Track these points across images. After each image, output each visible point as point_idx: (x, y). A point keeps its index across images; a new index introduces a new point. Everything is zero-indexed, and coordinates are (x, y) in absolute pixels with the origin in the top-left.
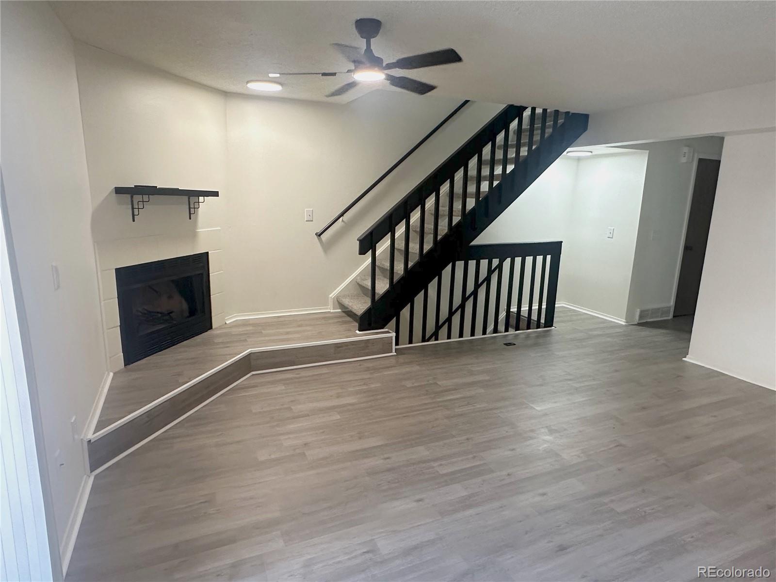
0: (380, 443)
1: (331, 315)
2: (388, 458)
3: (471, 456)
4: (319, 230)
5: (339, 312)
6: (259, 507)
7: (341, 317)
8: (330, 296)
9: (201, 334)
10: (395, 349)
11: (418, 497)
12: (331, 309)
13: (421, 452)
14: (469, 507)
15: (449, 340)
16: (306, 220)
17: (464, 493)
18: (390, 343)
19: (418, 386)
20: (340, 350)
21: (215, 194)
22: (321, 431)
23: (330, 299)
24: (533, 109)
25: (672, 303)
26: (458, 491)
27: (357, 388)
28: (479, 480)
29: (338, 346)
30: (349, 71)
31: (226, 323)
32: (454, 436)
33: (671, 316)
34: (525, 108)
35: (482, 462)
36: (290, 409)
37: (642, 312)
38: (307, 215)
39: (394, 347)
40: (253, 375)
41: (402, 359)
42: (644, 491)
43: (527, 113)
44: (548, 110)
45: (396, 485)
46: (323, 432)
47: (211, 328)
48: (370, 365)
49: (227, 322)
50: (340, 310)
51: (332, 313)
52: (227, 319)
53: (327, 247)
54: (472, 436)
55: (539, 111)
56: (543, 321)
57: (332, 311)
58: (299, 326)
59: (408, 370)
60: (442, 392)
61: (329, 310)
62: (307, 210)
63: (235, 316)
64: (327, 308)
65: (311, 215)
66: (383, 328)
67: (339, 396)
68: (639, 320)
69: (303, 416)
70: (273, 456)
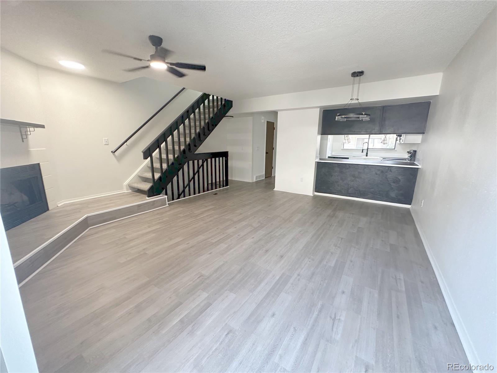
0: (181, 239)
1: (125, 194)
2: (189, 243)
3: (222, 233)
4: (114, 150)
5: (131, 192)
6: (134, 280)
7: (131, 194)
8: (124, 184)
9: (42, 213)
10: (168, 204)
11: (210, 252)
12: (126, 191)
13: (201, 237)
14: (231, 249)
15: (190, 197)
16: (104, 144)
17: (226, 246)
18: (165, 201)
19: (186, 215)
20: (140, 208)
21: (43, 127)
22: (149, 242)
23: (124, 186)
24: (213, 96)
25: (264, 173)
26: (223, 246)
27: (156, 222)
28: (229, 240)
29: (139, 206)
30: (148, 61)
31: (57, 206)
32: (212, 229)
33: (264, 178)
34: (210, 95)
35: (227, 234)
36: (125, 238)
37: (256, 177)
38: (105, 142)
39: (167, 203)
40: (91, 229)
41: (172, 207)
42: (281, 228)
43: (211, 98)
44: (219, 98)
45: (197, 251)
46: (151, 242)
47: (48, 209)
48: (157, 212)
49: (59, 205)
50: (131, 191)
51: (126, 193)
52: (58, 204)
53: (119, 159)
54: (219, 227)
55: (215, 98)
56: (225, 185)
57: (126, 192)
58: (111, 201)
59: (178, 210)
60: (197, 215)
61: (124, 192)
62: (104, 139)
63: (63, 202)
64: (123, 191)
65: (107, 141)
66: (159, 194)
67: (149, 227)
68: (256, 180)
69: (135, 239)
70: (128, 259)
